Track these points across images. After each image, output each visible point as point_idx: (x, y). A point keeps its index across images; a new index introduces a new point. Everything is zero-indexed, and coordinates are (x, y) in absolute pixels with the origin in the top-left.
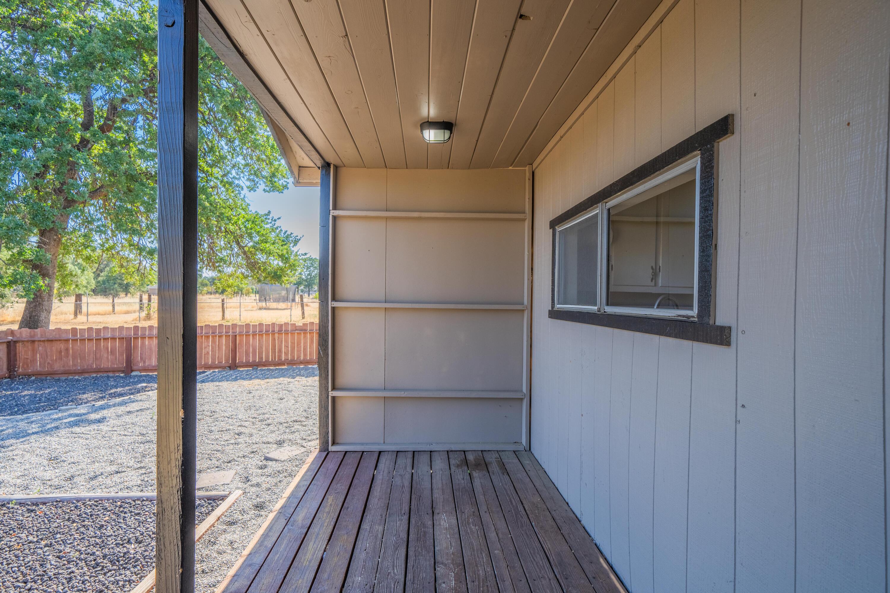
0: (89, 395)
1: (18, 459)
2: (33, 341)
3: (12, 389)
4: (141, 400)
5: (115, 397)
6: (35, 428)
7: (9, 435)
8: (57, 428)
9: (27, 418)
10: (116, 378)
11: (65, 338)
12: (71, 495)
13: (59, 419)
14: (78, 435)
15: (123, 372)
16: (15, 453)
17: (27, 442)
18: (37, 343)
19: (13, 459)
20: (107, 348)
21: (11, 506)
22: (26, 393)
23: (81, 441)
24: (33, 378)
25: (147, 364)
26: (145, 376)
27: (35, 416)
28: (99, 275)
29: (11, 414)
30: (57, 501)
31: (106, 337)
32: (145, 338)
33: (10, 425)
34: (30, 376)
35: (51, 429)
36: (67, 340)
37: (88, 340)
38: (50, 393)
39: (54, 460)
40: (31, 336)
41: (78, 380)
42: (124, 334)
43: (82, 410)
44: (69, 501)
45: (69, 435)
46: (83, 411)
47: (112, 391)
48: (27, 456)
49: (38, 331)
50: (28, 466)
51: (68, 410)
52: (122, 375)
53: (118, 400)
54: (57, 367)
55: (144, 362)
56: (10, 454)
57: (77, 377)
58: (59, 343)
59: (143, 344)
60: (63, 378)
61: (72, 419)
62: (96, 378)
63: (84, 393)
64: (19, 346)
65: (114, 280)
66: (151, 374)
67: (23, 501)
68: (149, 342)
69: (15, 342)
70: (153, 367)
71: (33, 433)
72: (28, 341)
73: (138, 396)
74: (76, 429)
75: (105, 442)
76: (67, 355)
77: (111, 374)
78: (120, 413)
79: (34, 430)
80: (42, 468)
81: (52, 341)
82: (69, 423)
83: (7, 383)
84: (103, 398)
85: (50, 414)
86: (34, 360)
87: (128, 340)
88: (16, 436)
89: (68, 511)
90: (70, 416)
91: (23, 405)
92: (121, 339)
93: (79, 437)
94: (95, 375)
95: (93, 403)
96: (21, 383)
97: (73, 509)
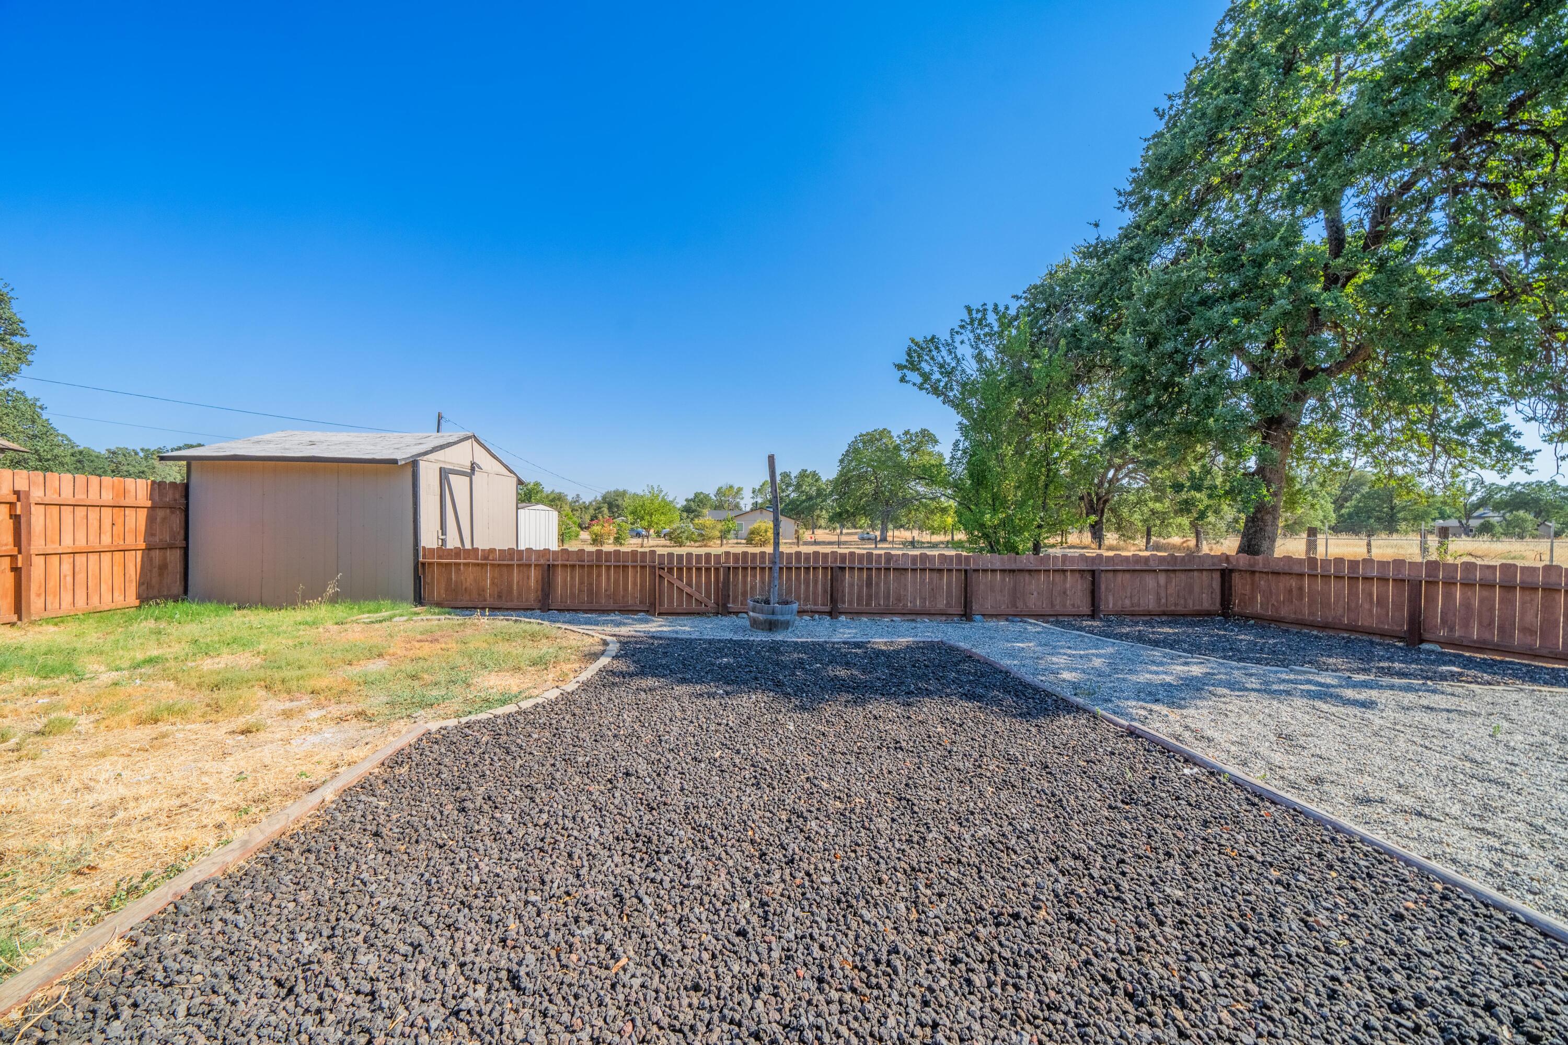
0: (1340, 660)
1: (1233, 718)
2: (1253, 572)
3: (1225, 630)
4: (1453, 695)
5: (1391, 675)
6: (1253, 683)
7: (1221, 681)
8: (1288, 693)
9: (1245, 668)
10: (1387, 647)
11: (1299, 572)
12: (1318, 810)
13: (1291, 681)
14: (1327, 716)
15: (1401, 639)
16: (1230, 707)
17: (1244, 699)
18: (1257, 575)
19: (1226, 715)
20: (1371, 595)
21: (1221, 778)
22: (1242, 637)
23: (1332, 727)
24: (1252, 622)
25: (1457, 634)
26: (1455, 655)
27: (1254, 669)
28: (1342, 506)
29: (1224, 658)
30: (1295, 810)
31: (1369, 575)
32: (1455, 584)
33: (1223, 670)
34: (1248, 618)
35: (1281, 692)
36: (1301, 575)
37: (1336, 577)
38: (1275, 645)
39: (1285, 738)
40: (1250, 565)
41: (1316, 637)
42: (1406, 573)
43: (1327, 678)
44: (1320, 821)
45: (1308, 709)
46: (1329, 681)
47: (1385, 664)
48: (1245, 718)
49: (1259, 558)
50: (1245, 732)
51: (1305, 672)
52: (1401, 644)
53: (1396, 681)
54: (1284, 612)
55: (1452, 629)
56: (1223, 706)
57: (1315, 633)
58: (1288, 577)
59: (1449, 597)
60: (1295, 630)
61: (1313, 688)
62: (1349, 640)
63: (1330, 656)
64: (1236, 577)
65: (1367, 512)
66: (1467, 654)
67: (1239, 782)
68: (1462, 594)
69: (1231, 571)
70: (1475, 642)
71: (1253, 690)
72: (1246, 571)
73: (1445, 686)
74: (1319, 704)
75: (1380, 745)
76: (1301, 597)
77: (1377, 639)
78: (1406, 702)
79: (1254, 686)
80: (1267, 744)
81: (1278, 573)
82: (1308, 691)
83: (1220, 621)
84: (1365, 671)
85: (1276, 672)
86: (1253, 599)
87: (1415, 585)
88: (1232, 686)
89: (1318, 839)
90: (1309, 682)
91: (1239, 651)
92: (1399, 581)
93: (1327, 719)
94: (1346, 635)
95: (1348, 674)
96: (1236, 625)
97: (1327, 839)
